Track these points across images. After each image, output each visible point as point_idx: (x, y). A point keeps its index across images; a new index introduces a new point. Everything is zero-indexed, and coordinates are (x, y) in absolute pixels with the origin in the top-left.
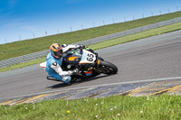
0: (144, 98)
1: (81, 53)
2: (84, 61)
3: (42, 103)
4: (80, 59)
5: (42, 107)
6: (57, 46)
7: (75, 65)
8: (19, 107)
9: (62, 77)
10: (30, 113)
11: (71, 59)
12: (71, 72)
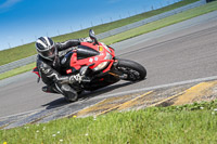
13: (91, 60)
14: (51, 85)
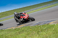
0: (54, 25)
5: (23, 29)
8: (16, 29)
10: (19, 31)
13: (24, 17)
14: (17, 21)
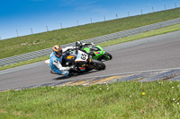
1: (77, 53)
2: (79, 59)
3: (116, 84)
4: (75, 58)
6: (58, 47)
7: (72, 62)
9: (61, 71)
11: (69, 58)
12: (68, 68)
